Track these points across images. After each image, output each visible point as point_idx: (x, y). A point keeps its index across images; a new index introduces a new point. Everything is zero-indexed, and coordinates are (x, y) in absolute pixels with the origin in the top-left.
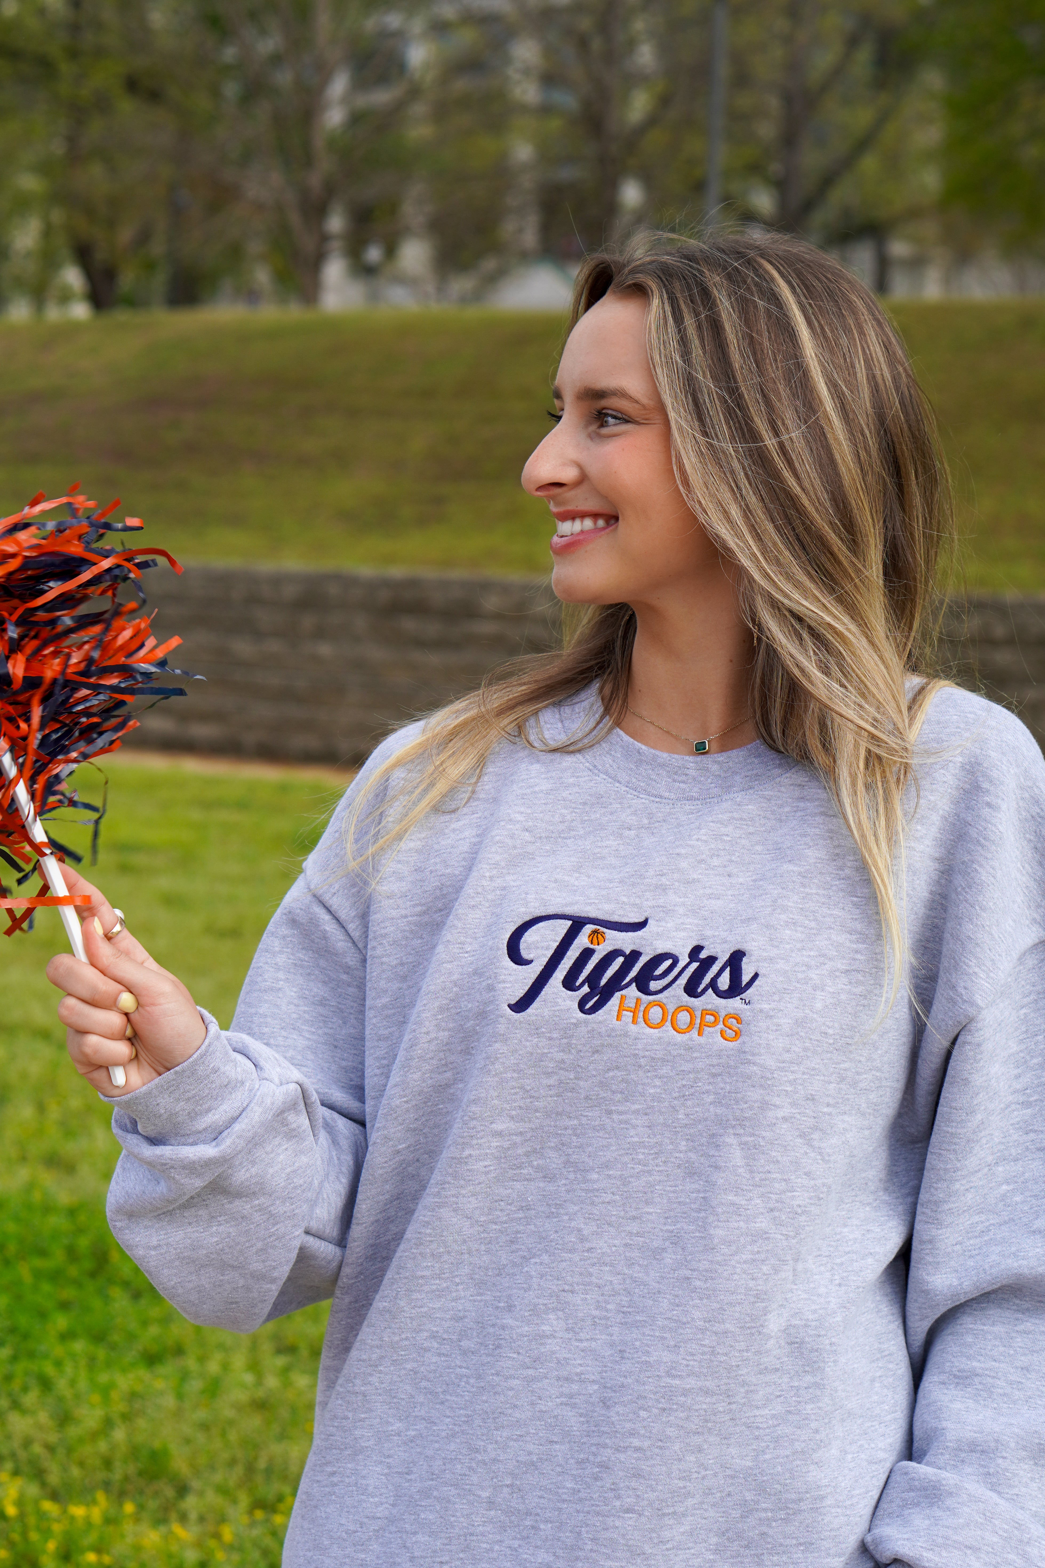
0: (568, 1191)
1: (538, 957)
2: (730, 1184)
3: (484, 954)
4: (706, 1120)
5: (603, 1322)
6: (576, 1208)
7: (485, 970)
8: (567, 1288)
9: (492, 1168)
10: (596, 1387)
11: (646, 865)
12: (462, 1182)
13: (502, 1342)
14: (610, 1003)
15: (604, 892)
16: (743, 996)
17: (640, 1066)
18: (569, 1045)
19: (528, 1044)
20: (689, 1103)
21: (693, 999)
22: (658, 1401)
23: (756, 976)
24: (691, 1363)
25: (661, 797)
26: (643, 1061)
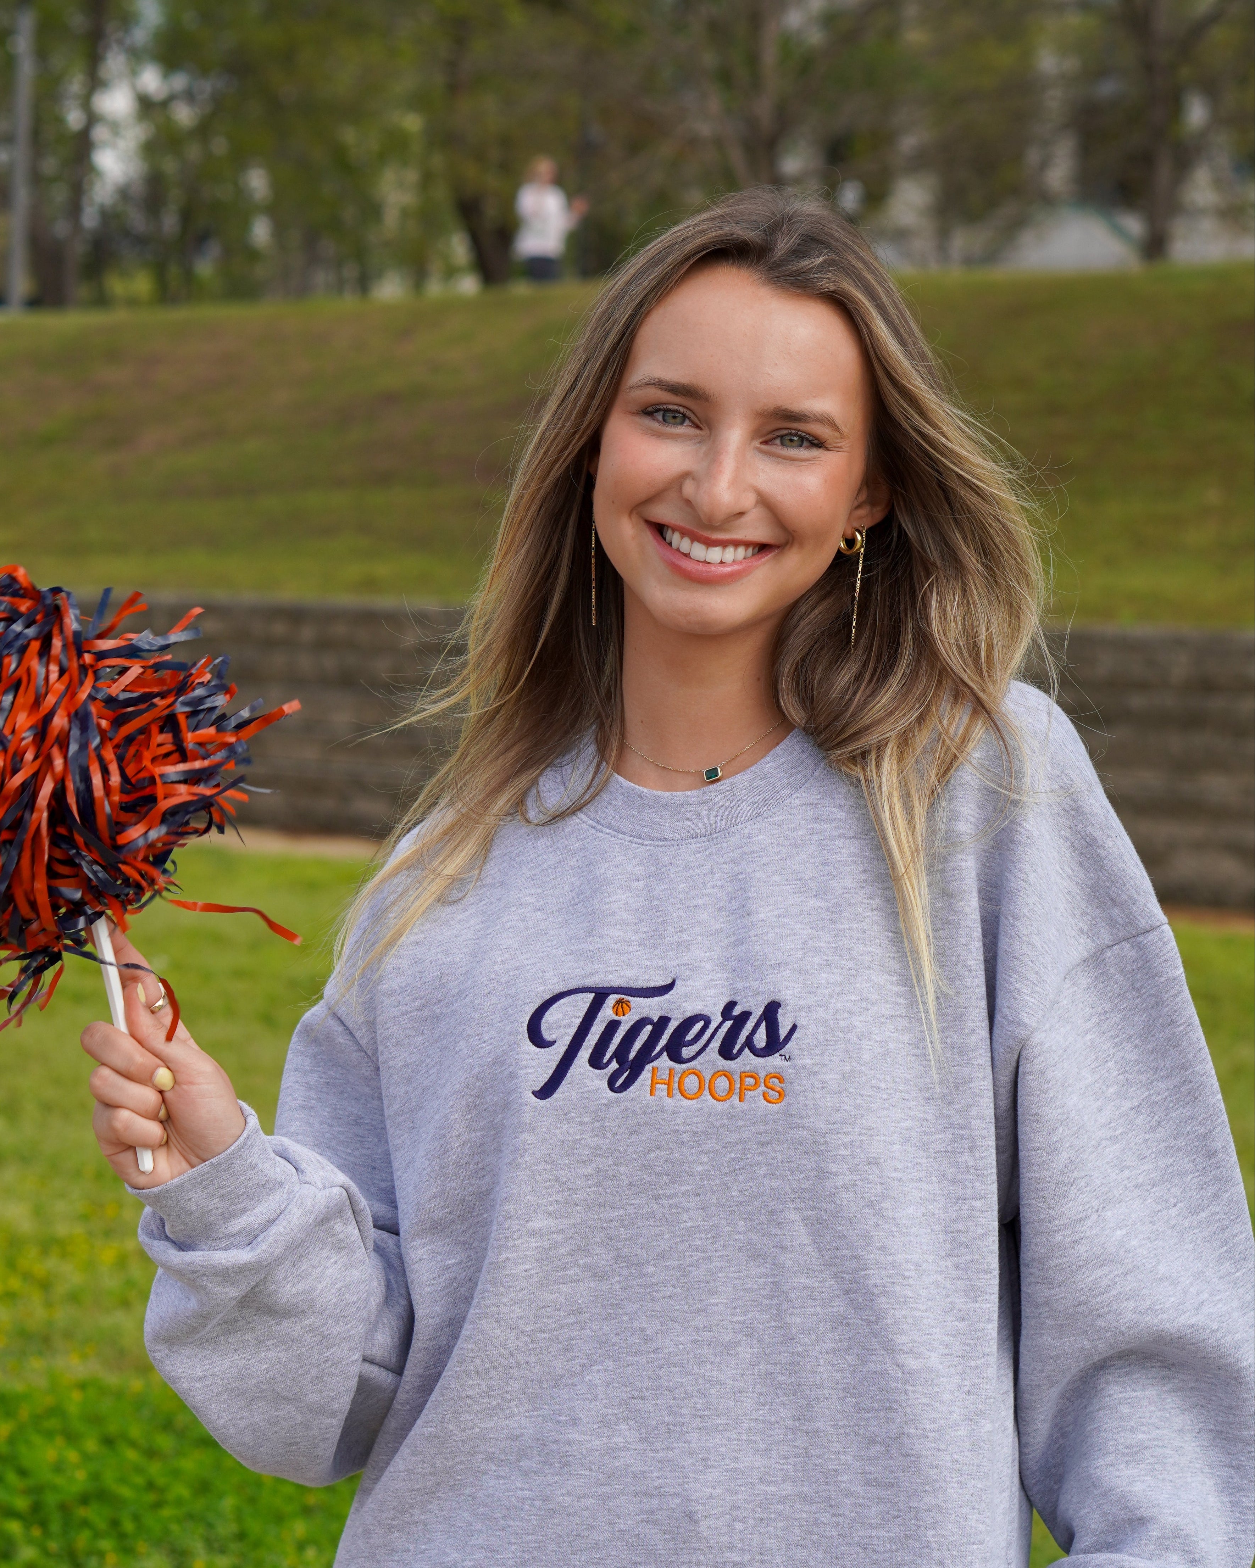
0: (624, 1289)
1: (561, 1037)
2: (799, 1265)
3: (502, 1040)
4: (762, 1195)
5: (678, 1428)
6: (636, 1306)
7: (506, 1057)
8: (636, 1394)
9: (533, 1272)
10: (678, 1501)
11: (664, 922)
12: (502, 1289)
13: (571, 1459)
14: (641, 1077)
15: (624, 958)
16: (782, 1052)
17: (683, 1143)
18: (603, 1128)
19: (558, 1131)
20: (741, 1178)
21: (729, 1062)
22: (753, 1510)
23: (794, 1028)
24: (785, 1467)
25: (665, 839)
26: (685, 1137)
